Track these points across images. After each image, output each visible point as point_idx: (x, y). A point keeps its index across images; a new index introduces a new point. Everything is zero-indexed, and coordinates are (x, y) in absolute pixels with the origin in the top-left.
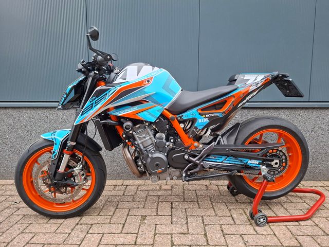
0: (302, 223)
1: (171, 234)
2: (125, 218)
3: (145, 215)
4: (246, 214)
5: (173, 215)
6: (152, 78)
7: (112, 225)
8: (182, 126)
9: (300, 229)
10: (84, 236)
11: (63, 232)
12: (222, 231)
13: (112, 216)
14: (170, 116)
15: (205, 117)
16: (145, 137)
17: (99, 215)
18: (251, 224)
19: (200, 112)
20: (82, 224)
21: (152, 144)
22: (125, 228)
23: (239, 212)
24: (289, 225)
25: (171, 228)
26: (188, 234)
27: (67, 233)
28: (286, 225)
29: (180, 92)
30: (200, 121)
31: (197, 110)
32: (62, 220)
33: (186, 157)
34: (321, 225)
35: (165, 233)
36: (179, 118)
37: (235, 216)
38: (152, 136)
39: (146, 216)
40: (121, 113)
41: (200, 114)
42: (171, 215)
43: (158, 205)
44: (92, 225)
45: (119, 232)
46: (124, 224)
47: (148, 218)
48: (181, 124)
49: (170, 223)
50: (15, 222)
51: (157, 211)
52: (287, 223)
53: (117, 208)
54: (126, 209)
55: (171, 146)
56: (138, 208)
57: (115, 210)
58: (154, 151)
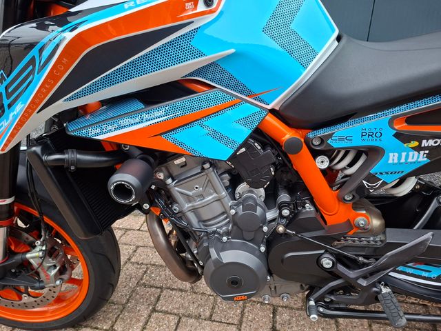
8: (322, 163)
14: (287, 135)
15: (418, 148)
16: (202, 196)
19: (402, 126)
21: (223, 213)
29: (331, 44)
30: (392, 158)
31: (391, 122)
33: (327, 262)
36: (316, 142)
38: (224, 193)
40: (106, 132)
41: (398, 135)
43: (242, 314)
48: (319, 159)
53: (154, 310)
54: (171, 317)
55: (281, 229)
56: (198, 317)
57: (150, 316)
58: (227, 233)
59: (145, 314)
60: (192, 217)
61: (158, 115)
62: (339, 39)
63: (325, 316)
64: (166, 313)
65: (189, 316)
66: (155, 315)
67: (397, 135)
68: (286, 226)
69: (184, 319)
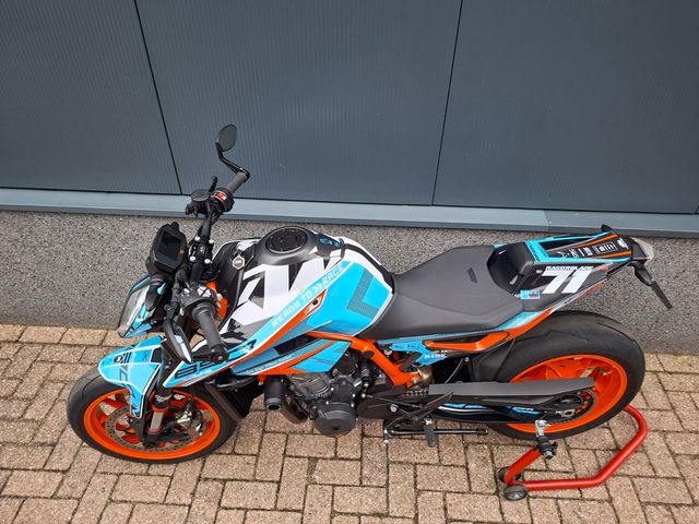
0: (587, 493)
1: (359, 515)
2: (280, 464)
3: (314, 455)
4: (493, 462)
5: (365, 459)
6: (322, 294)
7: (261, 486)
9: (580, 510)
10: (213, 515)
11: (178, 502)
12: (445, 509)
13: (257, 456)
15: (440, 353)
17: (233, 453)
18: (497, 493)
19: (430, 344)
20: (206, 479)
22: (281, 493)
23: (481, 454)
24: (562, 499)
25: (358, 496)
26: (387, 515)
27: (185, 505)
28: (557, 498)
30: (426, 356)
31: (423, 341)
32: (172, 467)
33: (394, 409)
34: (618, 503)
35: (349, 510)
37: (472, 466)
39: (316, 459)
40: (257, 372)
42: (360, 459)
44: (225, 481)
45: (272, 506)
46: (279, 482)
47: (320, 465)
49: (358, 483)
50: (92, 468)
51: (336, 446)
52: (560, 493)
53: (264, 432)
54: (280, 436)
55: (364, 396)
56: (302, 433)
57: (262, 437)
58: (329, 398)
59: (257, 435)
60: (304, 391)
61: (288, 359)
62: (393, 292)
63: (394, 435)
64: (275, 432)
65: (295, 433)
66: (266, 435)
67: (427, 348)
68: (367, 394)
69: (291, 436)
